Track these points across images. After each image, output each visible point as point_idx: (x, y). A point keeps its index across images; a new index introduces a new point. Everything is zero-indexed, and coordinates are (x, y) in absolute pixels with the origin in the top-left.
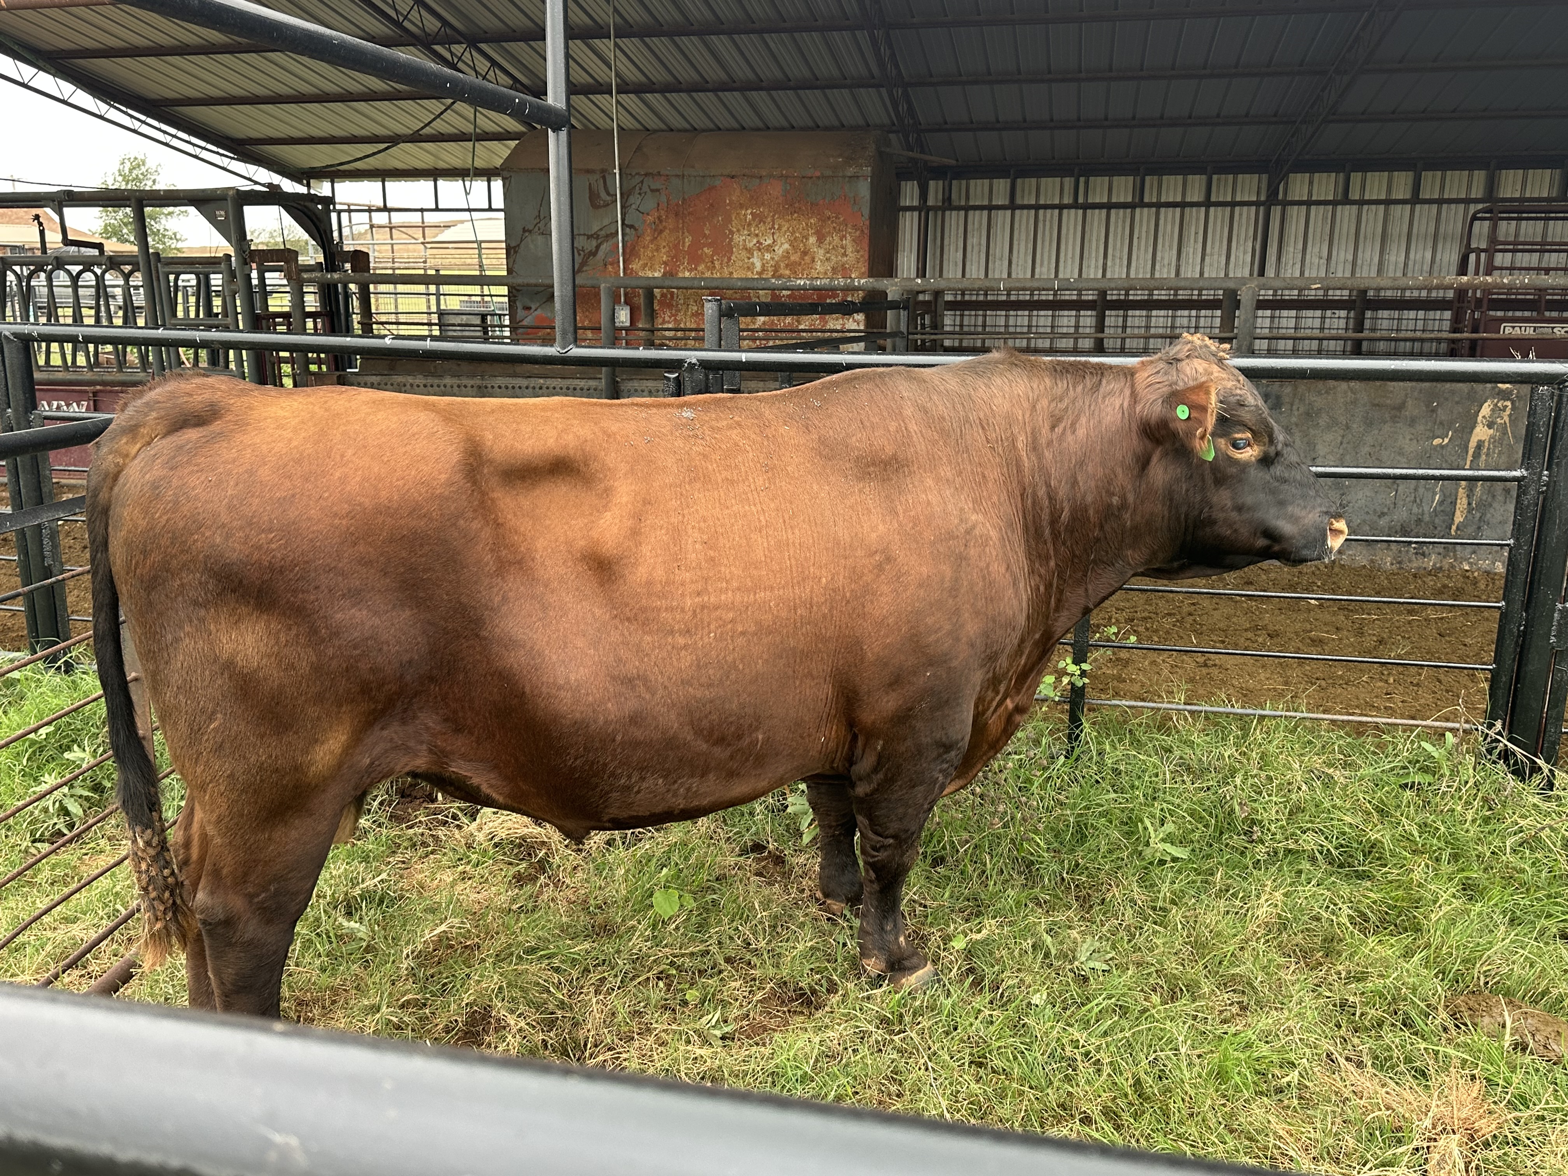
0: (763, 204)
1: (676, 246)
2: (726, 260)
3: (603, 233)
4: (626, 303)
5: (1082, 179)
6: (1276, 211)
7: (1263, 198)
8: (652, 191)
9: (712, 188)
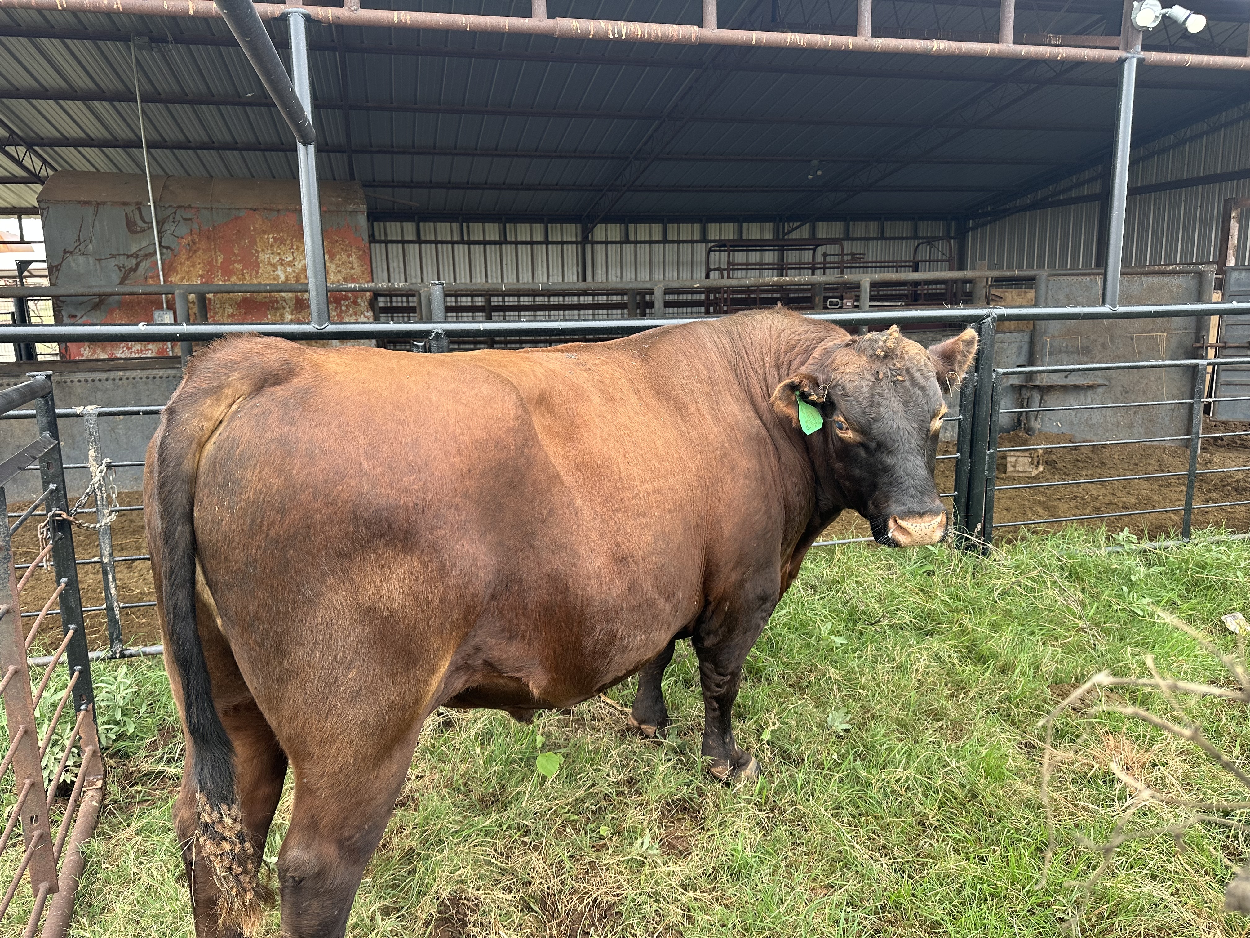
0: (282, 231)
1: (210, 263)
2: (254, 273)
3: (142, 253)
4: (168, 308)
5: (465, 224)
6: (588, 247)
7: (579, 239)
8: (185, 220)
9: (237, 218)
